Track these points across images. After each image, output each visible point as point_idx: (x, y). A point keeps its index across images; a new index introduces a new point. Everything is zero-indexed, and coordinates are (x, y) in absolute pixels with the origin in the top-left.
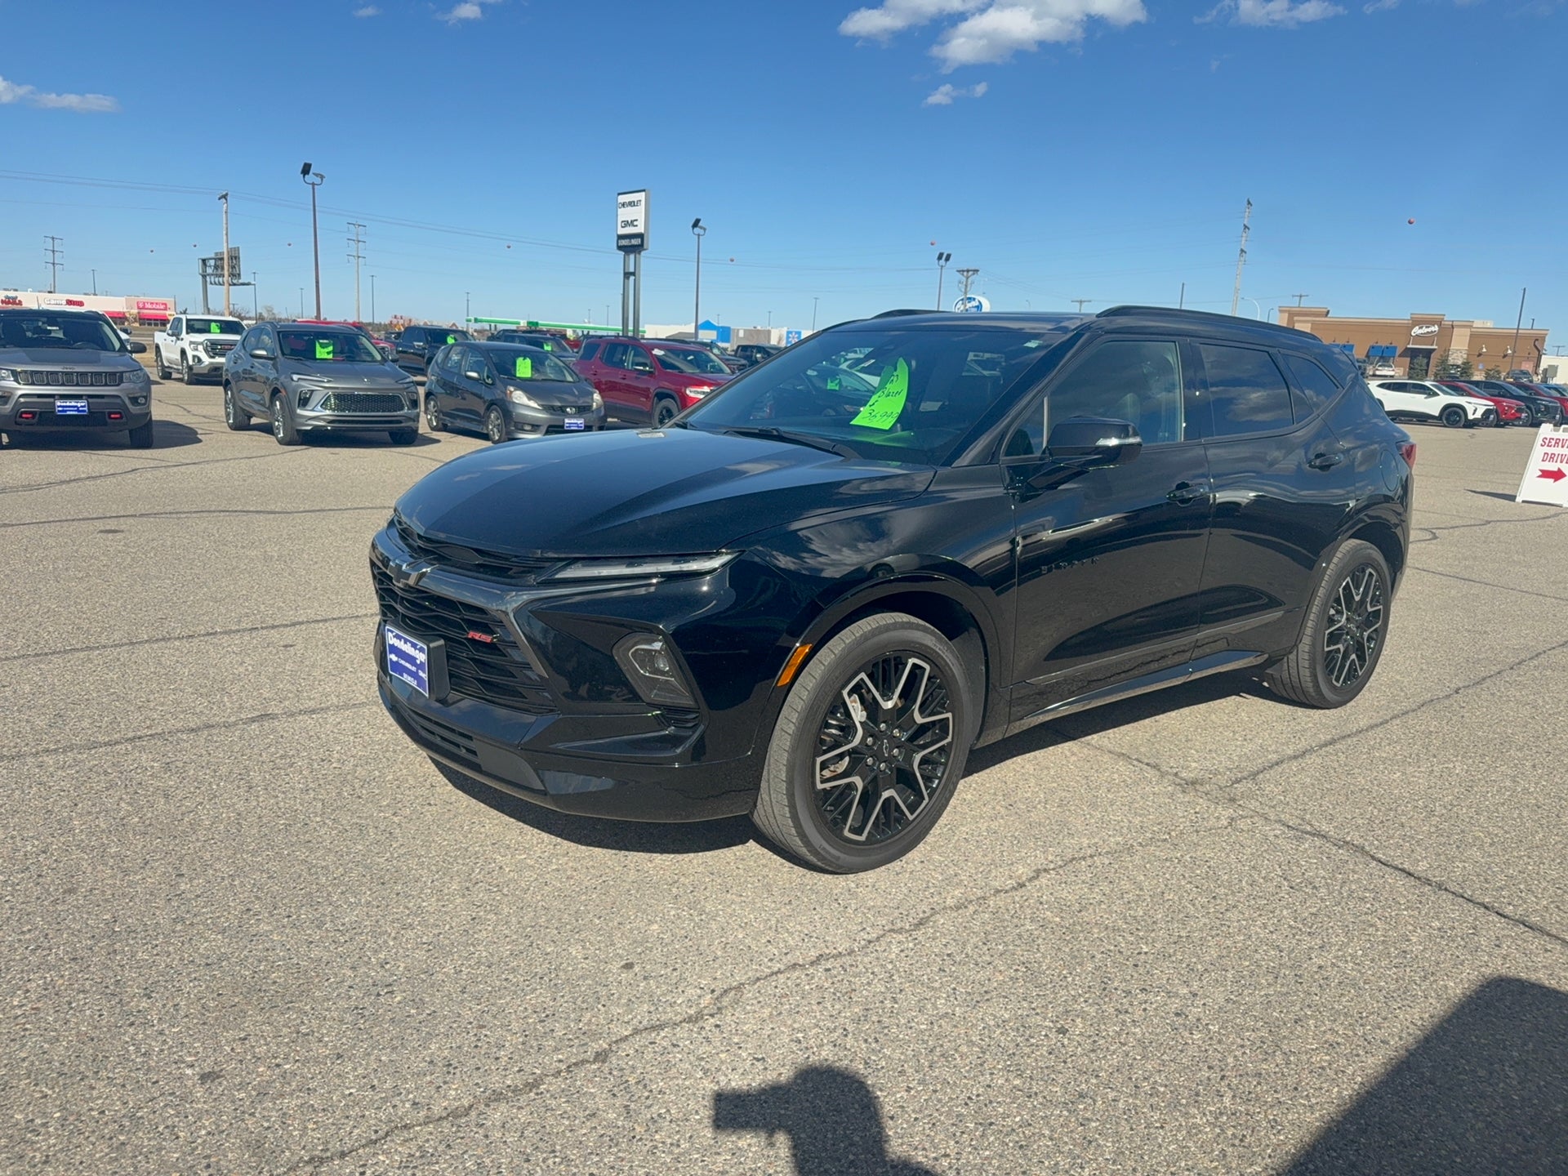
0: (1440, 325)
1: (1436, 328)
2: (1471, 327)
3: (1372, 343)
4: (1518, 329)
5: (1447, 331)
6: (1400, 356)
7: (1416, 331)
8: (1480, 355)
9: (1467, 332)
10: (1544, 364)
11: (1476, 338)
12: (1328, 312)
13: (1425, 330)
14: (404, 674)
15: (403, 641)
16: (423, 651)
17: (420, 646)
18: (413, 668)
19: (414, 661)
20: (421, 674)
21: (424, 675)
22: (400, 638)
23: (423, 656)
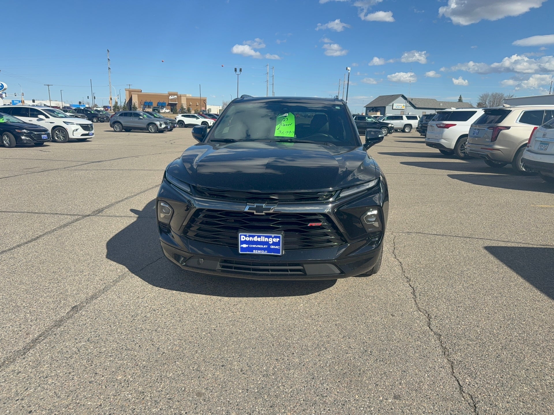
0: (177, 96)
1: (176, 97)
2: (186, 96)
3: (158, 101)
4: (200, 97)
5: (179, 97)
6: (167, 106)
7: (170, 97)
8: (190, 105)
9: (185, 98)
10: (207, 108)
11: (188, 100)
12: (141, 91)
13: (173, 97)
14: (254, 251)
15: (256, 237)
16: (279, 237)
17: (274, 236)
18: (265, 246)
19: (267, 243)
20: (272, 247)
21: (277, 247)
22: (253, 236)
23: (278, 239)
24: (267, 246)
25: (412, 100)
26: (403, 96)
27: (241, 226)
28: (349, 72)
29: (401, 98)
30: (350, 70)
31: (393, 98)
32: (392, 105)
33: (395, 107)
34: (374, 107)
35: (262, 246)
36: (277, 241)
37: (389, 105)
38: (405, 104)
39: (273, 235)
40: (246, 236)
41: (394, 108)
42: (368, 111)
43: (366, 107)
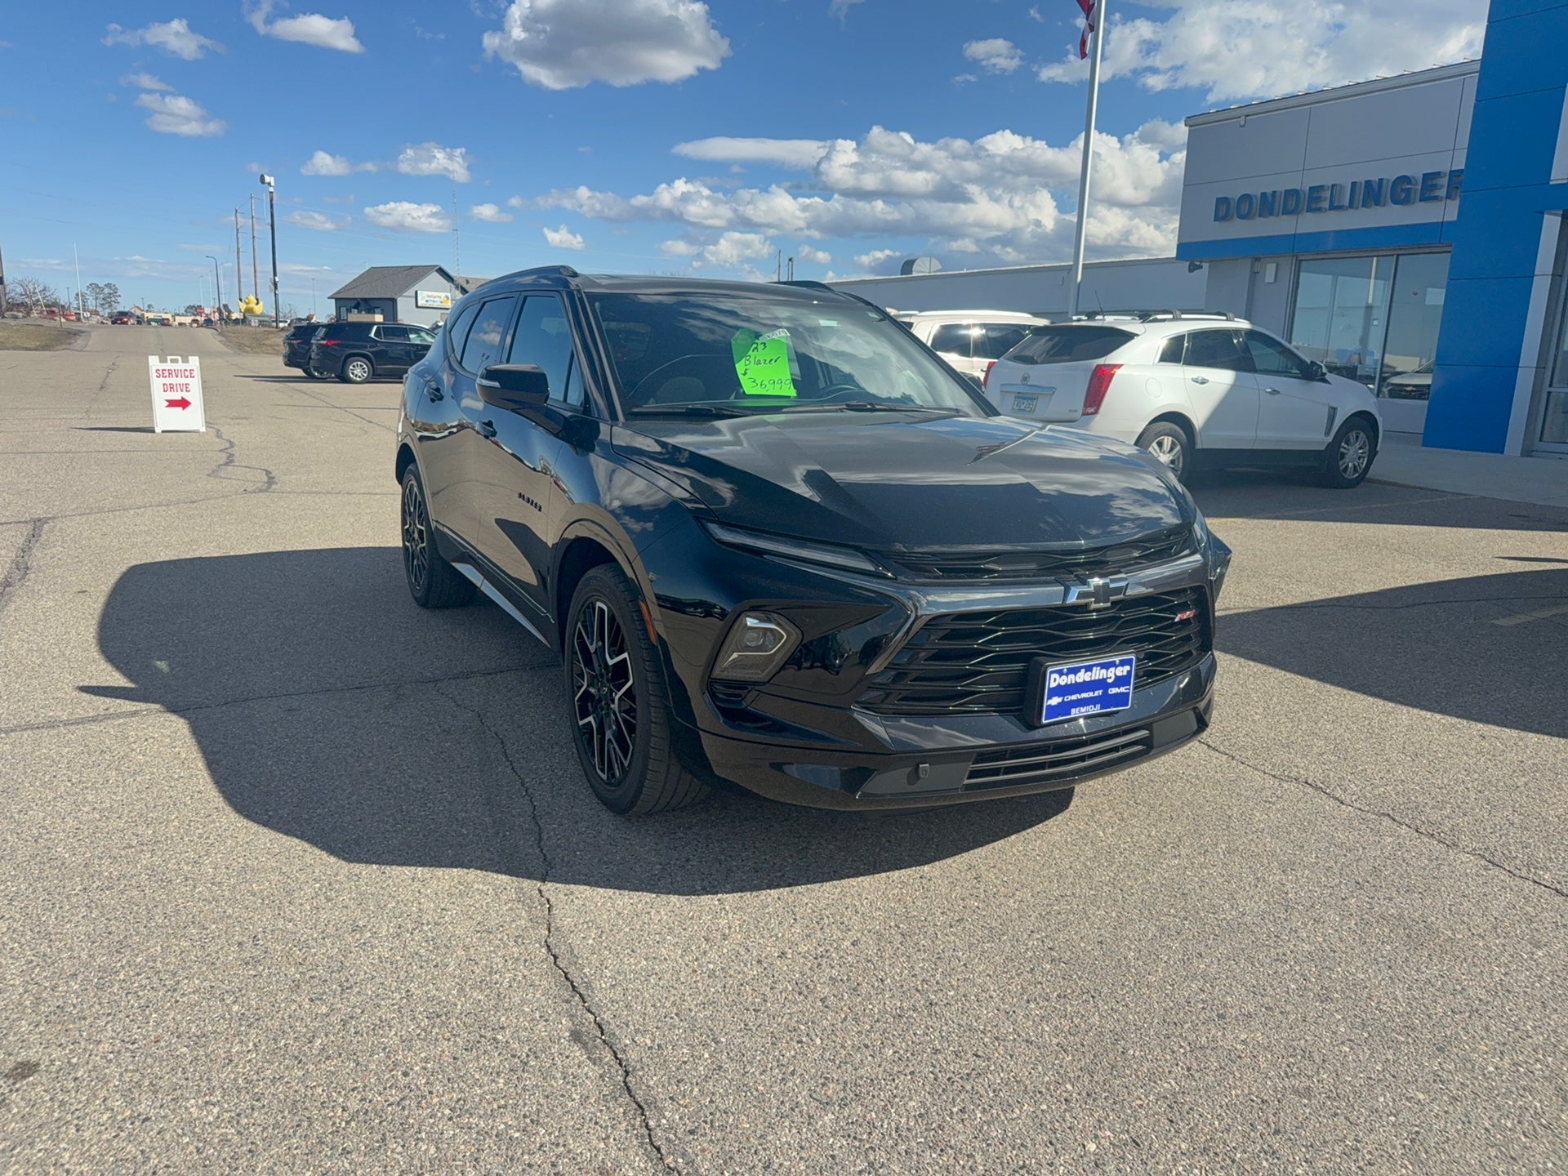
14: (1073, 710)
15: (1083, 670)
16: (1129, 662)
17: (1120, 661)
18: (1096, 693)
19: (1101, 684)
20: (1113, 691)
21: (1122, 690)
22: (1075, 671)
23: (1127, 668)
24: (1101, 691)
25: (468, 282)
26: (441, 271)
27: (1041, 649)
28: (271, 189)
29: (435, 277)
30: (273, 184)
31: (413, 275)
32: (414, 294)
33: (424, 302)
34: (361, 299)
35: (1091, 694)
36: (1125, 673)
37: (406, 294)
38: (449, 295)
39: (1117, 660)
40: (1061, 673)
41: (419, 304)
42: (343, 310)
43: (336, 299)
